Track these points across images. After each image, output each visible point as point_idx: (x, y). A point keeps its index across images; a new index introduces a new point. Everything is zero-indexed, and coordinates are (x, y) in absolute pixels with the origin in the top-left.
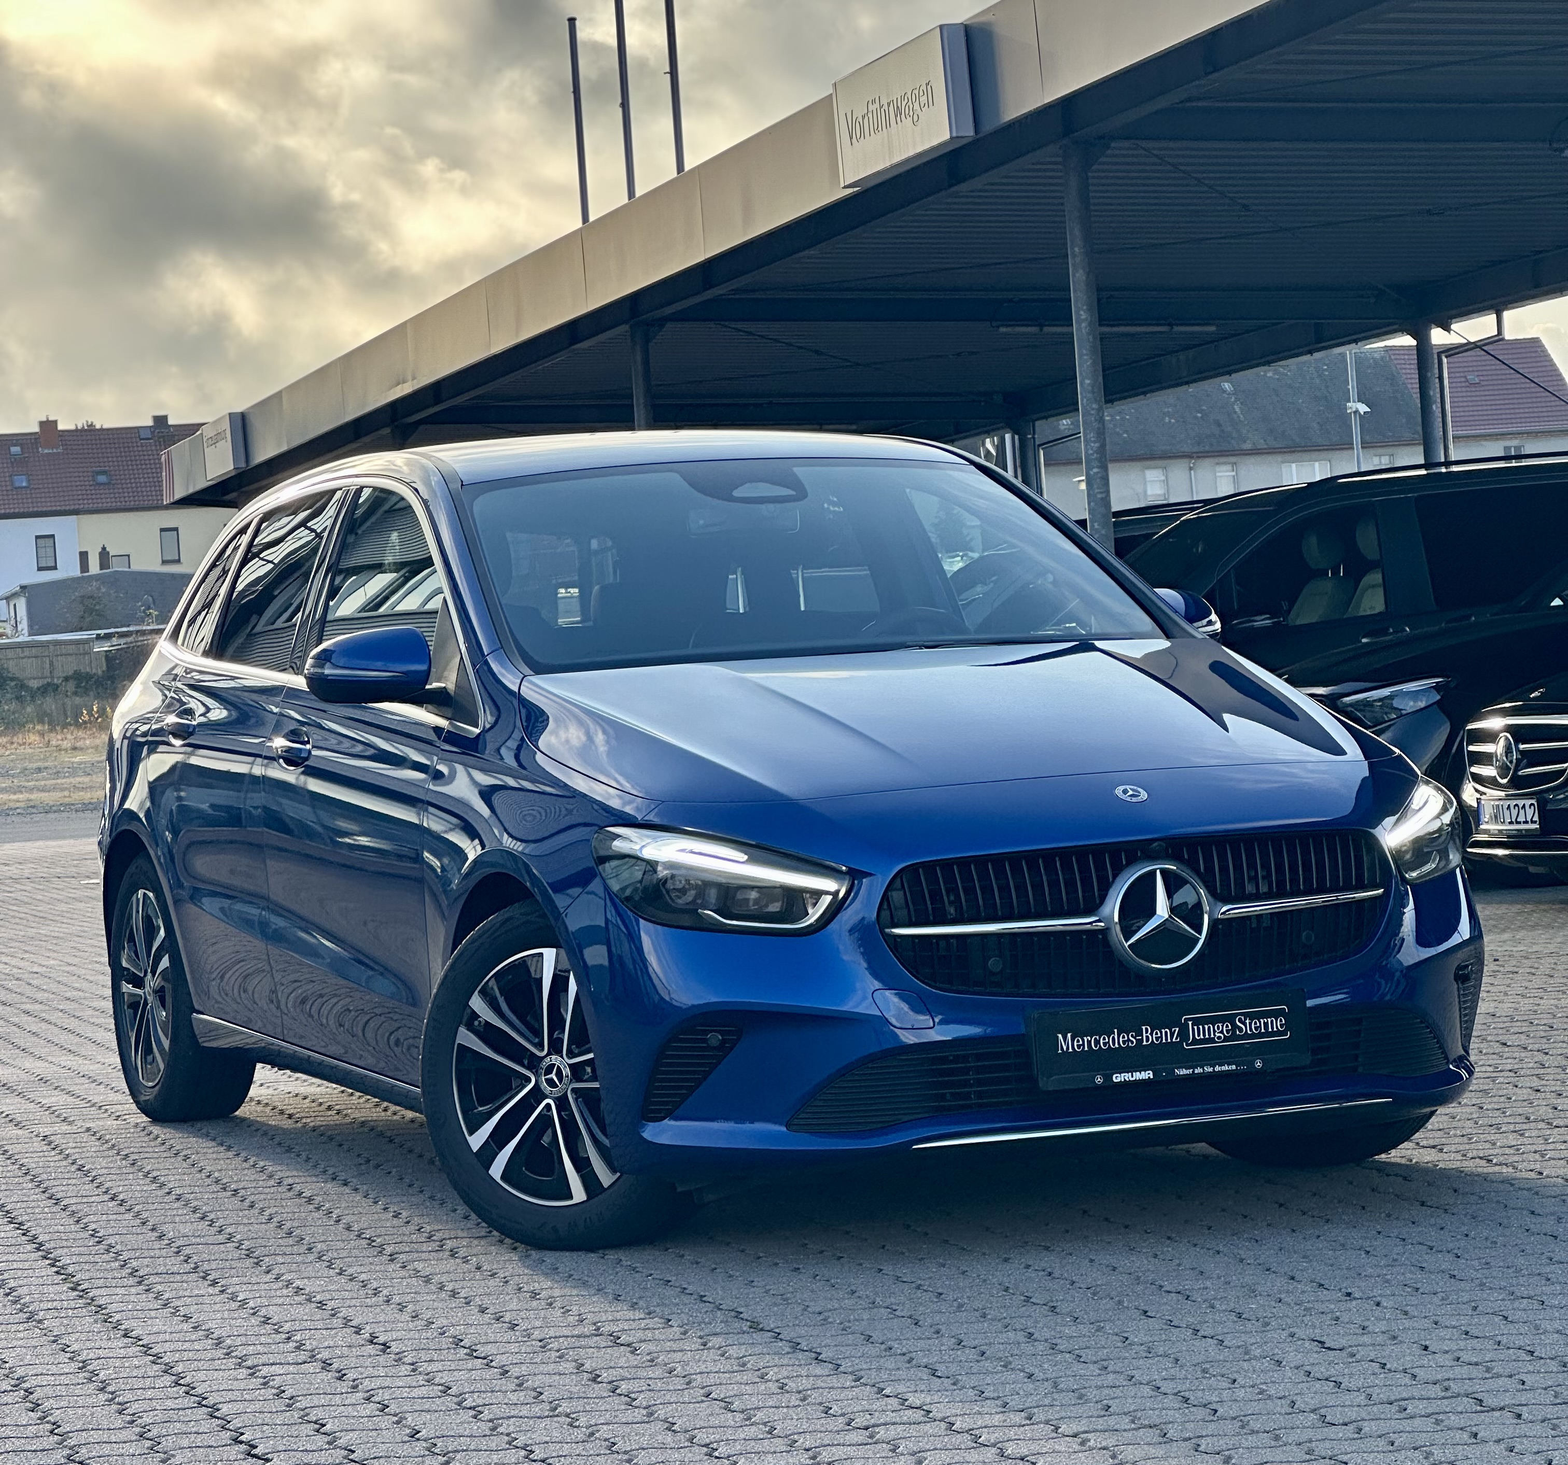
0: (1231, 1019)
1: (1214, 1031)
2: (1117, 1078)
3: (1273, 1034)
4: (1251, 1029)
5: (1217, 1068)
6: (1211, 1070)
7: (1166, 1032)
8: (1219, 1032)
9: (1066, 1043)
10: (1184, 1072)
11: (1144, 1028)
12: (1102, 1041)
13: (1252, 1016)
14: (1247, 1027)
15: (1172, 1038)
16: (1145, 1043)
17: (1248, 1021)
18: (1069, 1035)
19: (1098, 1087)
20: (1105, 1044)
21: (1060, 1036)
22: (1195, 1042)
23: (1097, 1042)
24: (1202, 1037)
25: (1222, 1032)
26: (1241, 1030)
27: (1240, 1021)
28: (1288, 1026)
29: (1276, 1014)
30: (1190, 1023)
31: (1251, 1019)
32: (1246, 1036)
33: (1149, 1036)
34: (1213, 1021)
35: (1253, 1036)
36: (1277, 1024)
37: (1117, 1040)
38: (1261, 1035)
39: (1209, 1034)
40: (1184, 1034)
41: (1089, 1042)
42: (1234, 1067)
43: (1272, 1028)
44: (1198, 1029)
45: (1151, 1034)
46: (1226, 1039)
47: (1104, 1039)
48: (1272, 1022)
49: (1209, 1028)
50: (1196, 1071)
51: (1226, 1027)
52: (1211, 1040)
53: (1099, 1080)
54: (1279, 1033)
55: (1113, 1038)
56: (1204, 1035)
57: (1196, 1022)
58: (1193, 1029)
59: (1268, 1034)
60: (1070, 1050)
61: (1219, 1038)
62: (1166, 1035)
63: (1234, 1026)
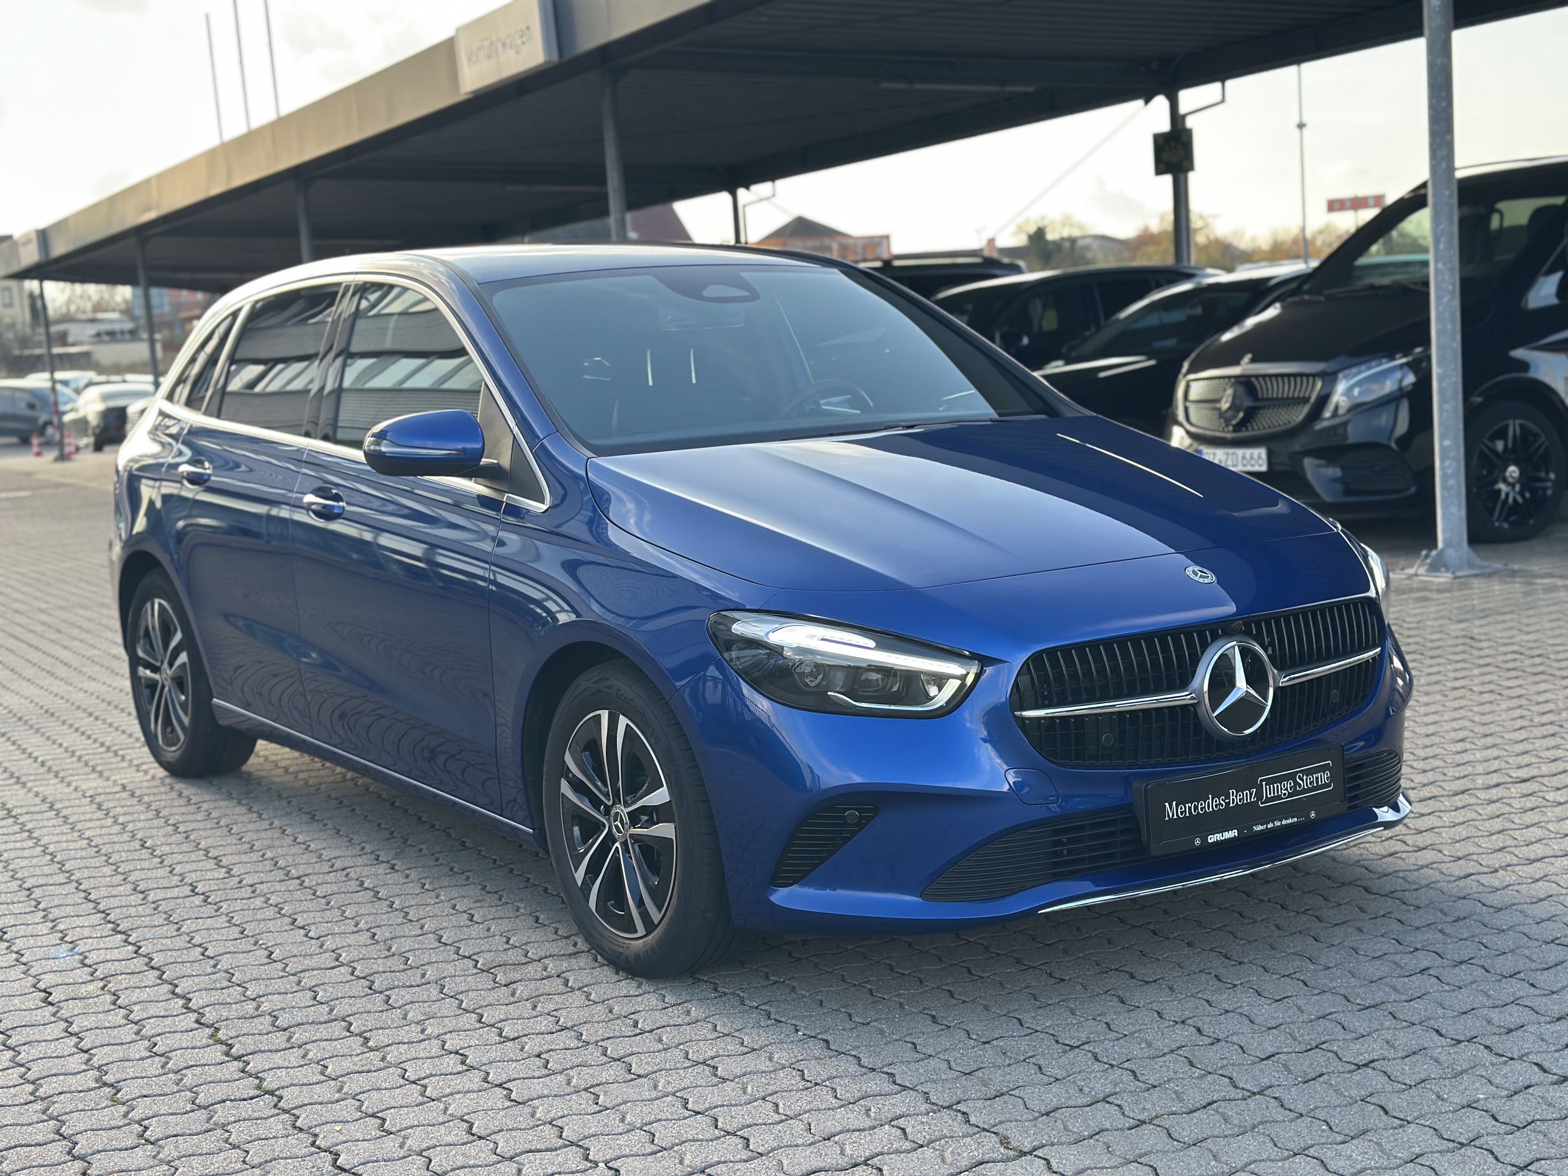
0: (1292, 777)
1: (1281, 789)
2: (1212, 839)
3: (1322, 786)
4: (1307, 785)
5: (1284, 822)
6: (1279, 824)
7: (1247, 794)
8: (1284, 789)
9: (1172, 811)
10: (1260, 828)
11: (1231, 791)
12: (1199, 807)
13: (1309, 772)
14: (1305, 782)
15: (1251, 799)
16: (1232, 805)
17: (1305, 778)
18: (1174, 803)
19: (1198, 848)
20: (1202, 809)
21: (1167, 804)
22: (1268, 800)
23: (1196, 808)
24: (1272, 795)
25: (1286, 789)
26: (1300, 786)
27: (1299, 777)
28: (1332, 778)
29: (1322, 769)
30: (1264, 783)
31: (1307, 776)
32: (1303, 791)
33: (1235, 798)
34: (1280, 780)
35: (1308, 790)
36: (1324, 778)
37: (1211, 804)
38: (1312, 789)
39: (1278, 792)
40: (1259, 794)
41: (1190, 808)
42: (1296, 819)
43: (1321, 781)
44: (1270, 788)
45: (1236, 796)
46: (1290, 795)
47: (1201, 804)
48: (1321, 776)
49: (1277, 786)
50: (1269, 826)
51: (1289, 784)
52: (1279, 797)
53: (1197, 842)
54: (1326, 785)
55: (1209, 803)
56: (1274, 793)
57: (1269, 782)
58: (1266, 789)
59: (1318, 787)
60: (1176, 817)
61: (1285, 794)
62: (1247, 796)
63: (1296, 783)
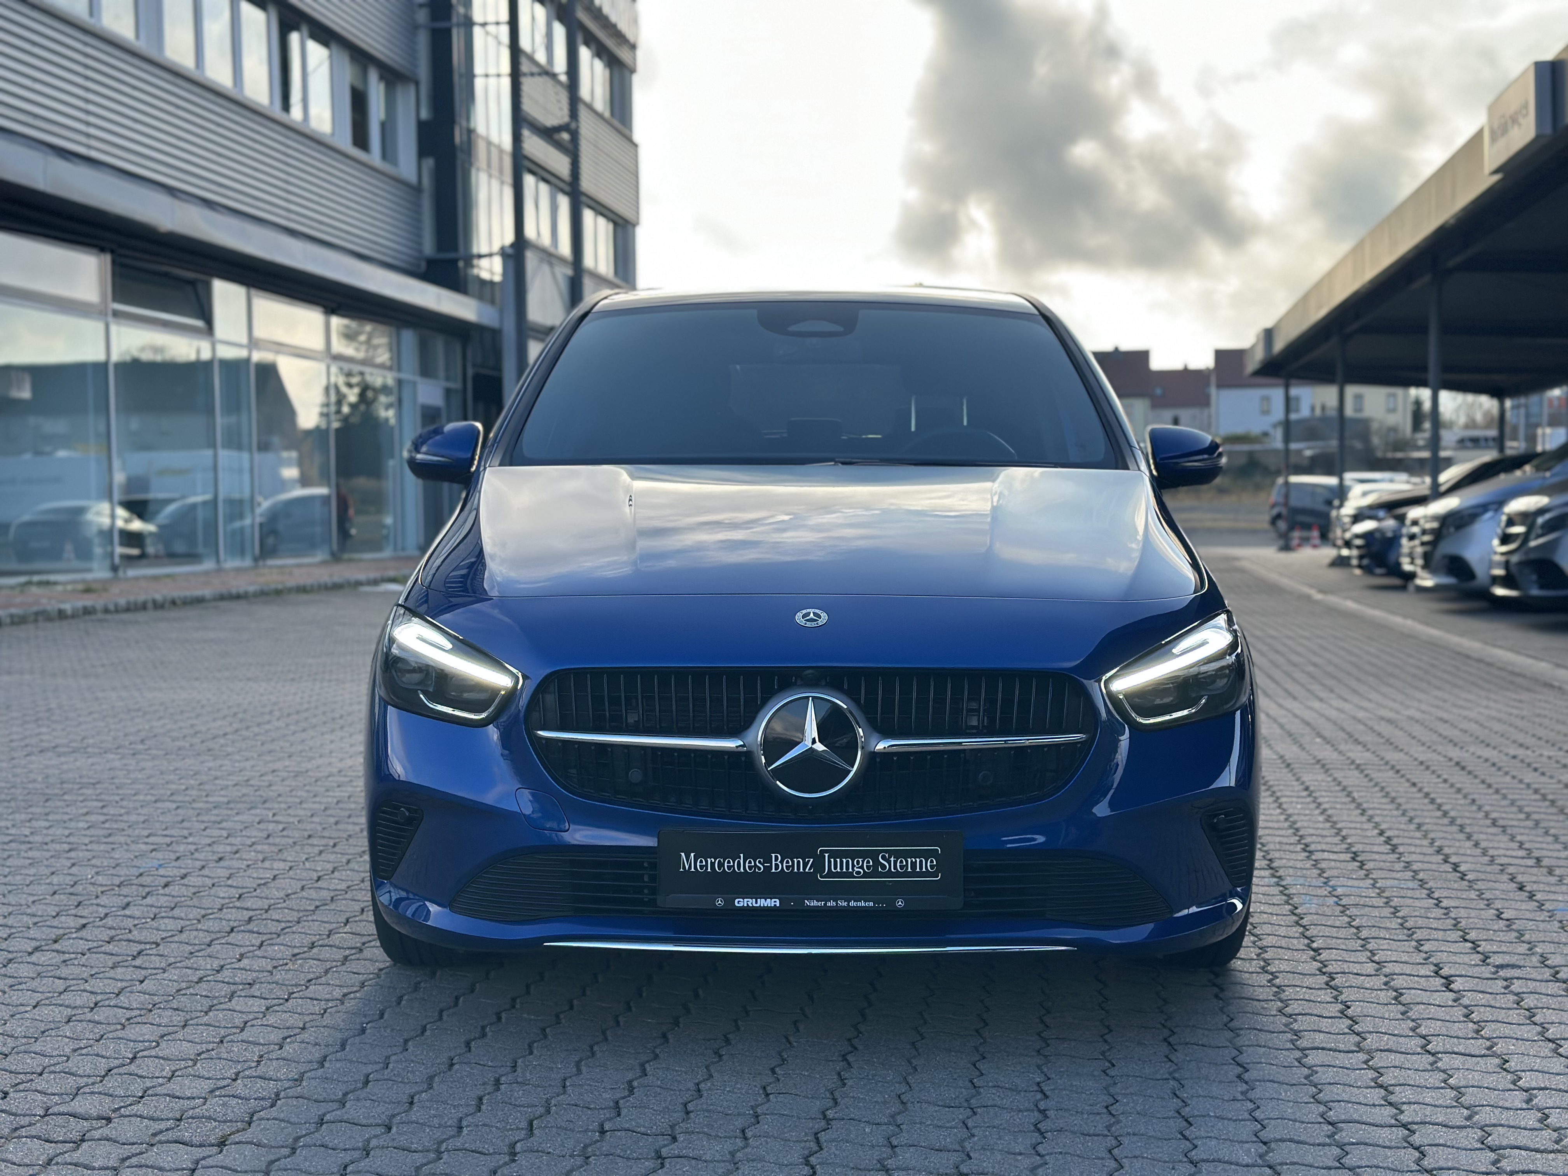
0: (874, 855)
1: (853, 866)
3: (921, 874)
4: (895, 867)
5: (852, 904)
6: (845, 904)
7: (798, 862)
8: (859, 867)
9: (689, 862)
10: (814, 903)
11: (773, 855)
12: (726, 864)
13: (898, 855)
14: (892, 864)
15: (804, 869)
16: (773, 870)
17: (892, 859)
18: (692, 855)
19: (720, 910)
20: (729, 867)
21: (683, 854)
22: (830, 874)
23: (721, 865)
24: (838, 870)
25: (862, 867)
26: (884, 867)
27: (883, 858)
28: (939, 868)
29: (926, 855)
30: (827, 855)
31: (897, 858)
32: (889, 874)
33: (778, 863)
34: (853, 855)
35: (897, 874)
36: (928, 865)
37: (742, 864)
38: (906, 874)
39: (847, 868)
40: (819, 865)
41: (713, 864)
42: (871, 904)
43: (921, 868)
44: (835, 862)
45: (782, 862)
46: (866, 875)
47: (729, 862)
48: (921, 862)
49: (847, 862)
50: (829, 904)
51: (869, 862)
52: (851, 875)
53: (720, 902)
54: (927, 874)
55: (739, 863)
56: (841, 868)
57: (833, 855)
58: (830, 862)
59: (914, 874)
60: (693, 870)
61: (858, 873)
62: (799, 865)
63: (877, 863)
